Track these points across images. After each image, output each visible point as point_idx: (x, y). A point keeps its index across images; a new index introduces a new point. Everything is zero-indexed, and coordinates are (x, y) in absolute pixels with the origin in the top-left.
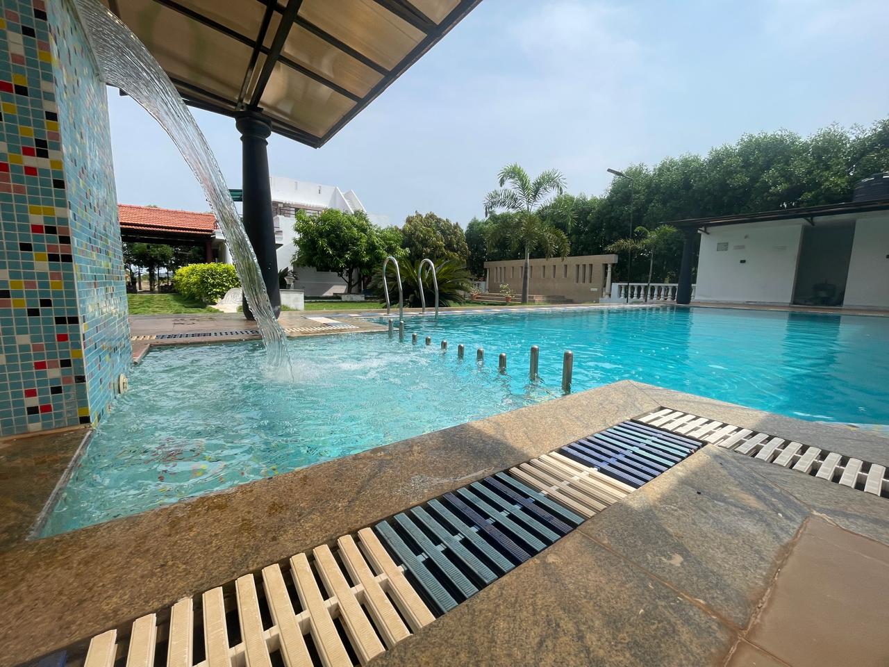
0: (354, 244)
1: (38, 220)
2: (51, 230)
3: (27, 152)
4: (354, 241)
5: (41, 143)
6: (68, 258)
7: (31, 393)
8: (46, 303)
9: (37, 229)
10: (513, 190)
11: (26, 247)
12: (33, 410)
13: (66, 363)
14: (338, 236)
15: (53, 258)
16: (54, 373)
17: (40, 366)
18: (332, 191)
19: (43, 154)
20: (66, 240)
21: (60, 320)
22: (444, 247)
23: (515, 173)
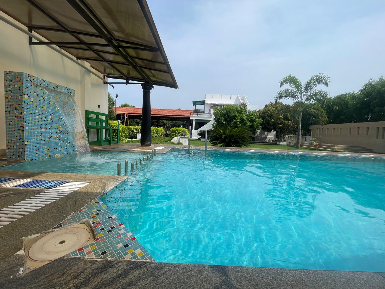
0: (235, 119)
1: (20, 125)
2: (22, 126)
3: (20, 114)
4: (235, 117)
5: (22, 112)
6: (24, 131)
7: (18, 153)
8: (21, 138)
9: (20, 126)
10: (291, 89)
11: (19, 129)
12: (18, 156)
13: (23, 149)
14: (229, 116)
15: (22, 131)
16: (21, 150)
17: (20, 149)
18: (237, 96)
19: (22, 114)
20: (24, 128)
21: (22, 141)
22: (283, 119)
23: (291, 80)
